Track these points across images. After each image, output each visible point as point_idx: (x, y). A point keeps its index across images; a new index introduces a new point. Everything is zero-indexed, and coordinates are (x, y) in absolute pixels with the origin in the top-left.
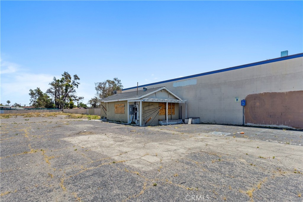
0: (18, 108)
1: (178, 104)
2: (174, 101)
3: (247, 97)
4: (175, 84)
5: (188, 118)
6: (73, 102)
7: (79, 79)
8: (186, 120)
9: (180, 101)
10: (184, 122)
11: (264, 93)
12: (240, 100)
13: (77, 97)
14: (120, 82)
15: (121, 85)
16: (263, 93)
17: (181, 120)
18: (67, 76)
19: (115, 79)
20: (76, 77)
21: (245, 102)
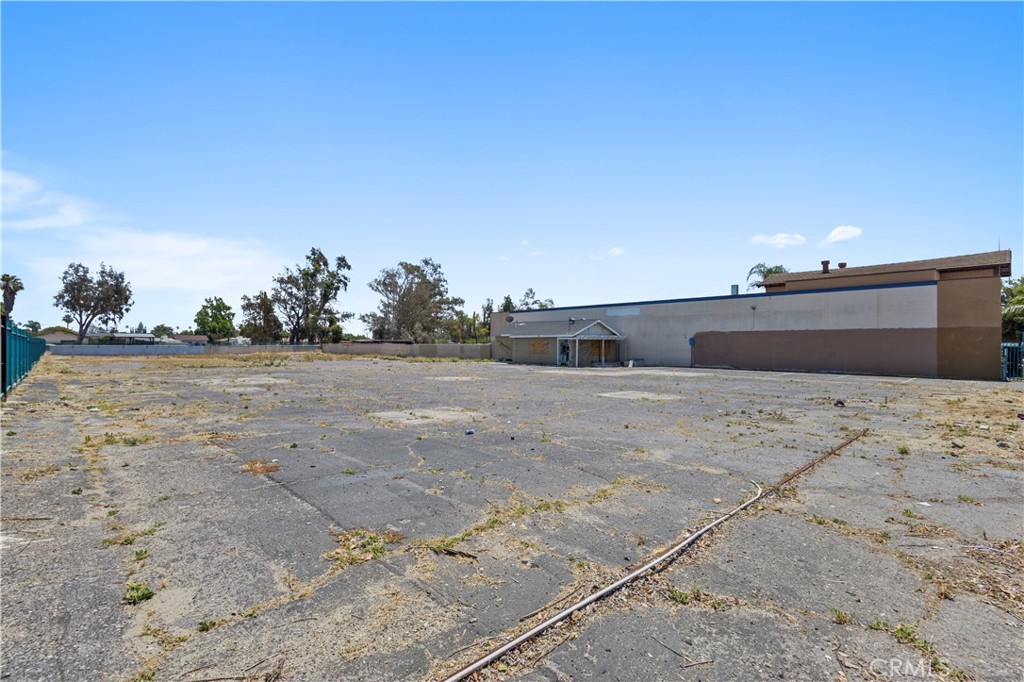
0: (165, 339)
1: (614, 341)
2: (611, 337)
3: (696, 334)
4: (610, 312)
5: (629, 360)
6: (339, 323)
7: (349, 267)
8: (626, 363)
9: (618, 337)
10: (622, 365)
12: (688, 338)
13: (338, 313)
14: (439, 270)
15: (442, 277)
17: (619, 362)
18: (318, 258)
19: (426, 263)
20: (342, 263)
21: (693, 341)
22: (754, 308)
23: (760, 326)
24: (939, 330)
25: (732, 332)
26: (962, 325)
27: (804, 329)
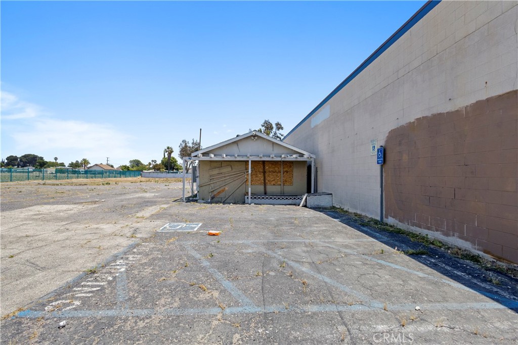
3: (388, 136)
7: (282, 128)
11: (417, 119)
16: (414, 122)
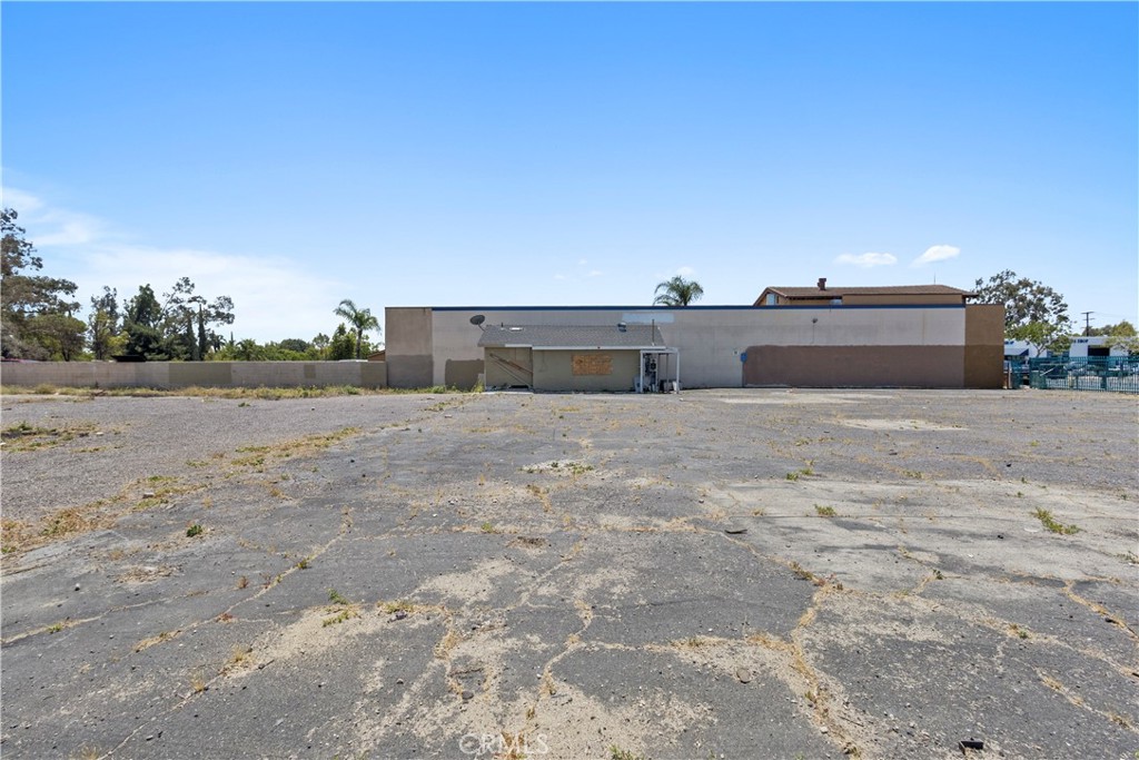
3: (747, 349)
12: (739, 353)
21: (744, 357)
22: (814, 321)
23: (821, 341)
24: (966, 347)
25: (789, 347)
26: (980, 343)
27: (862, 344)
